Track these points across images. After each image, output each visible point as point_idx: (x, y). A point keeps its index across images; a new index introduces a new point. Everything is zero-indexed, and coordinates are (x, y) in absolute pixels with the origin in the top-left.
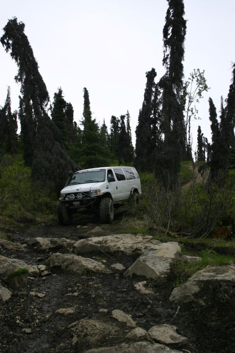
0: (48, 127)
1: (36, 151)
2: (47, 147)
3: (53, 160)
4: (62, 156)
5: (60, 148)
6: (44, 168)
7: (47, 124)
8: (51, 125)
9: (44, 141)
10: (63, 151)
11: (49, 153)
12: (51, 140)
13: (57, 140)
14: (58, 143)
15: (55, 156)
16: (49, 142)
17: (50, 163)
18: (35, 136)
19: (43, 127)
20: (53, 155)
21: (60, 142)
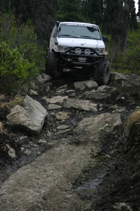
0: (44, 5)
1: (36, 21)
2: (43, 18)
3: (47, 27)
4: (53, 24)
5: (51, 19)
6: (41, 32)
7: (43, 3)
8: (46, 3)
9: (41, 14)
10: (53, 21)
11: (45, 22)
12: (46, 14)
13: (49, 14)
14: (50, 16)
15: (48, 24)
16: (44, 15)
17: (46, 29)
18: (36, 10)
19: (41, 5)
20: (47, 24)
21: (51, 15)
